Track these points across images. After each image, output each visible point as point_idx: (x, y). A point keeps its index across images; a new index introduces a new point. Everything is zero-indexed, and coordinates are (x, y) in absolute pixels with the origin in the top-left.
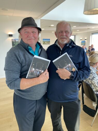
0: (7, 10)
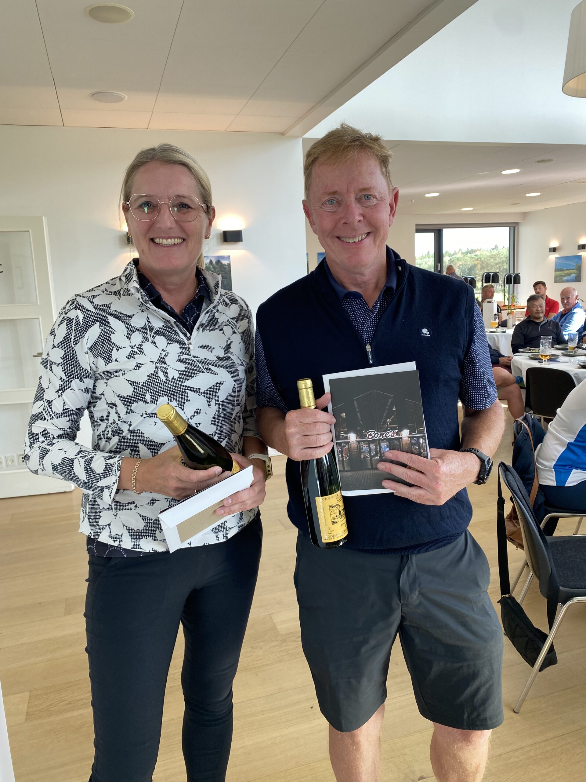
0: (120, 99)
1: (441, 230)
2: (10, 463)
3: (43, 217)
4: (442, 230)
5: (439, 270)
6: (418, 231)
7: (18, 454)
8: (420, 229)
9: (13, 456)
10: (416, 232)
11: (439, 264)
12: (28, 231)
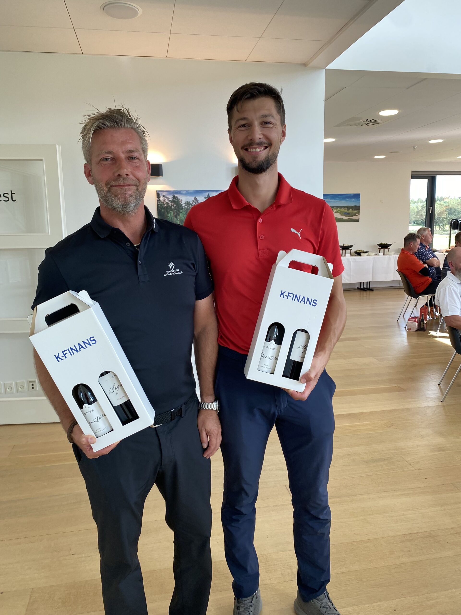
1: (434, 176)
2: (20, 389)
3: (57, 146)
4: (436, 176)
5: (431, 212)
6: (413, 177)
7: (28, 381)
8: (416, 176)
9: (23, 382)
10: (412, 179)
11: (431, 207)
12: (42, 160)
